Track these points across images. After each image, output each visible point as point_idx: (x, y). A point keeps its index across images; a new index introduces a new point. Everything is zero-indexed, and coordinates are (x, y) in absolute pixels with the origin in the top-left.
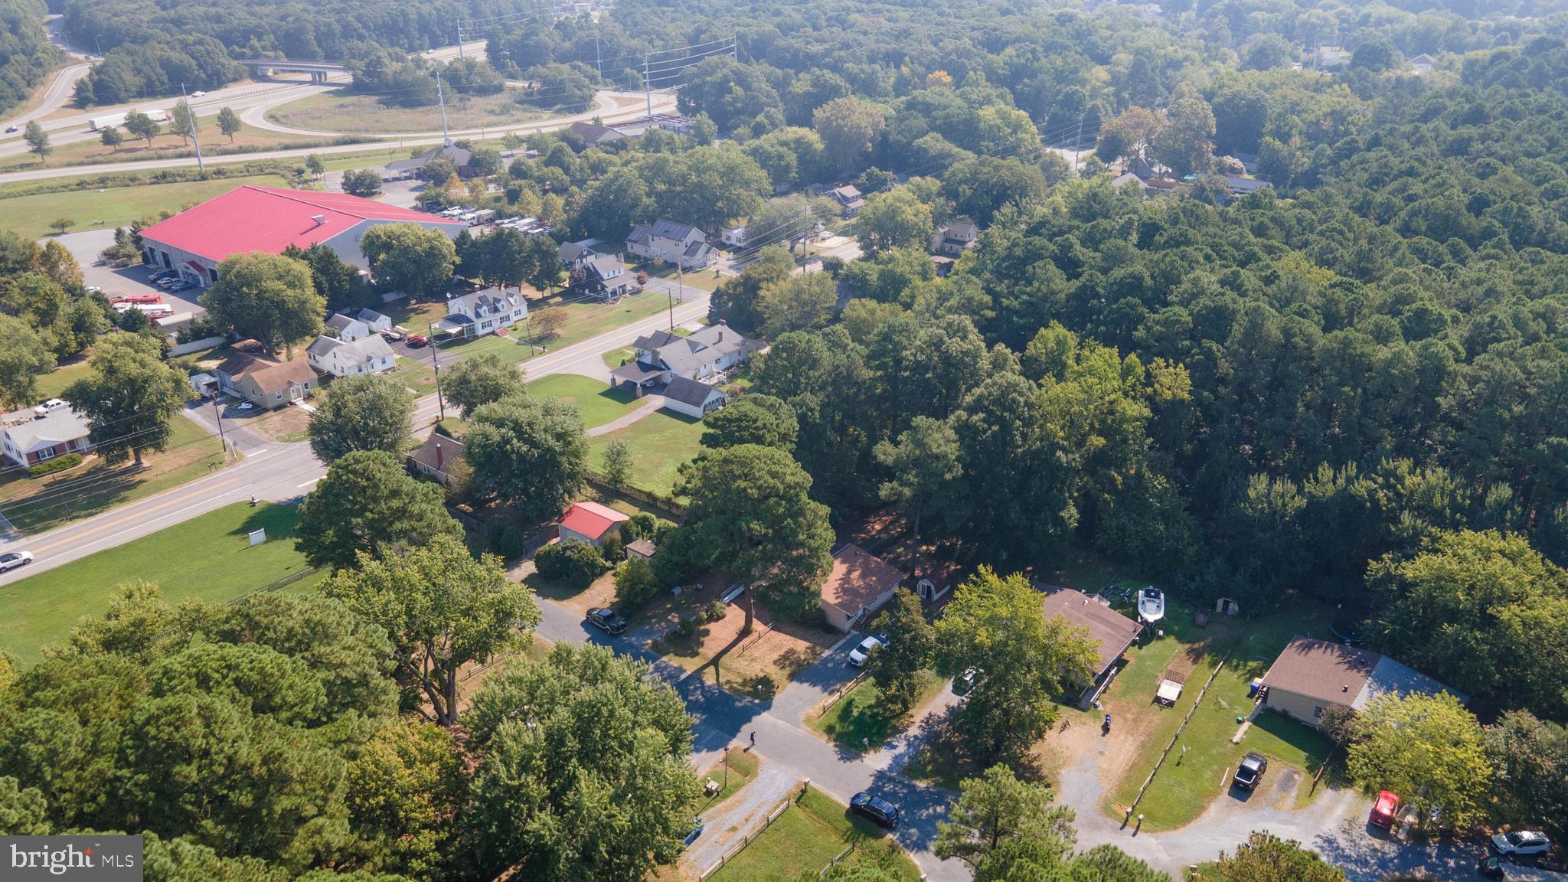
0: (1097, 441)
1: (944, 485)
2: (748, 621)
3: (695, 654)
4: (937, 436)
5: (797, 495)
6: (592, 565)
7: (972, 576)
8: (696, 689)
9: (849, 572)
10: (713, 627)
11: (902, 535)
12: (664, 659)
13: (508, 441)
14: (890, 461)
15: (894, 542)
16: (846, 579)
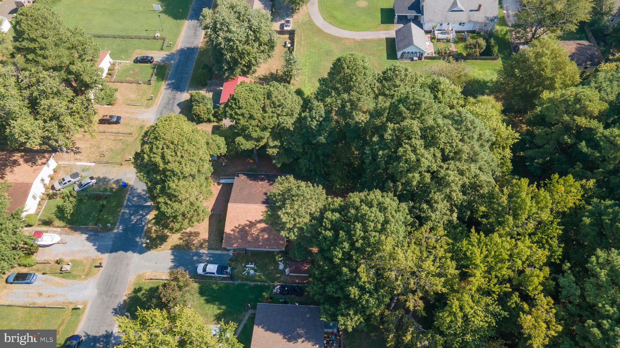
8: (141, 215)
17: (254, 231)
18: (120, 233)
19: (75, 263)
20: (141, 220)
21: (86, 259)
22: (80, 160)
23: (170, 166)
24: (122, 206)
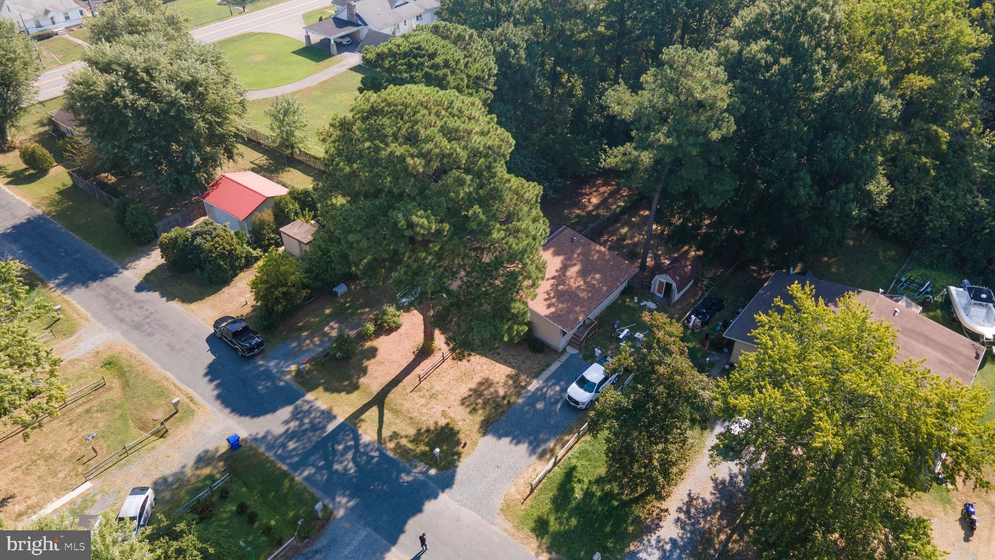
0: (919, 81)
1: (708, 146)
2: (429, 337)
3: (354, 387)
4: (699, 74)
5: (489, 168)
6: (231, 256)
7: (778, 301)
8: (347, 449)
9: (565, 268)
10: (382, 343)
11: (624, 211)
12: (309, 396)
13: (117, 93)
14: (628, 113)
15: (615, 219)
16: (561, 277)
18: (356, 507)
20: (359, 455)
24: (284, 476)
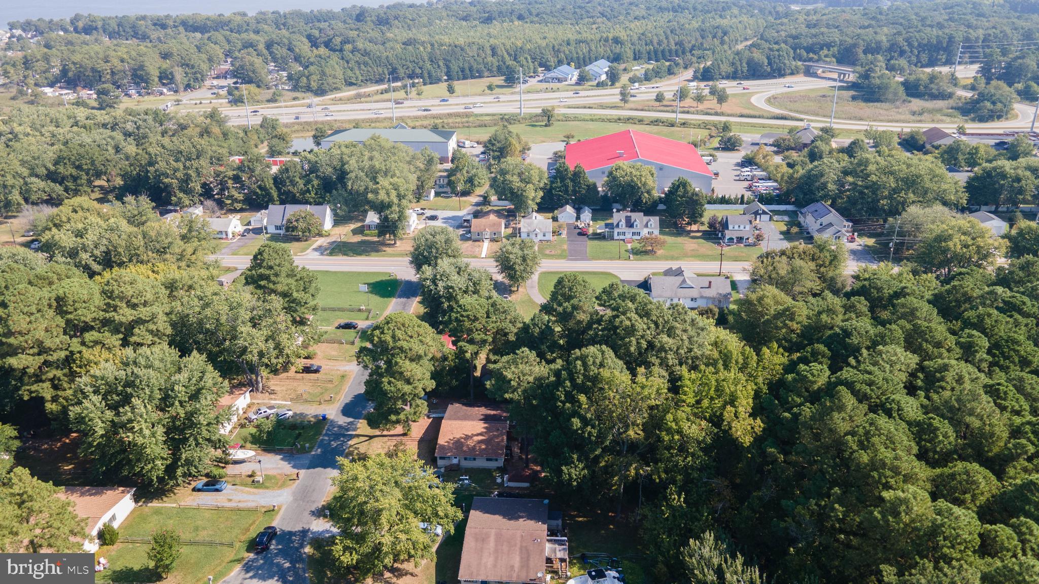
17: (471, 443)
18: (317, 455)
19: (268, 478)
20: (342, 445)
21: (281, 475)
22: (275, 399)
23: (399, 344)
24: (320, 434)
